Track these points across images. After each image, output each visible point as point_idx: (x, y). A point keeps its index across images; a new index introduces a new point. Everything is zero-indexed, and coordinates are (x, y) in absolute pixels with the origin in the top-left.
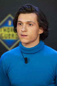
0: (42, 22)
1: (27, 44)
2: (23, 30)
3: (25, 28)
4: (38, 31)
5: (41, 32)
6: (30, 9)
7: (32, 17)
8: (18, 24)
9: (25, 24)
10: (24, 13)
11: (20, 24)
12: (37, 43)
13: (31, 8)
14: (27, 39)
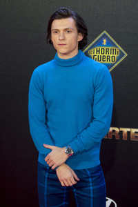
0: (81, 27)
1: (65, 54)
2: (61, 38)
3: (64, 36)
4: (77, 38)
5: (80, 38)
6: (66, 13)
7: (69, 23)
8: (52, 32)
9: (62, 32)
10: (59, 18)
12: (75, 53)
14: (66, 48)
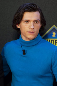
11: (27, 22)
13: (36, 7)
